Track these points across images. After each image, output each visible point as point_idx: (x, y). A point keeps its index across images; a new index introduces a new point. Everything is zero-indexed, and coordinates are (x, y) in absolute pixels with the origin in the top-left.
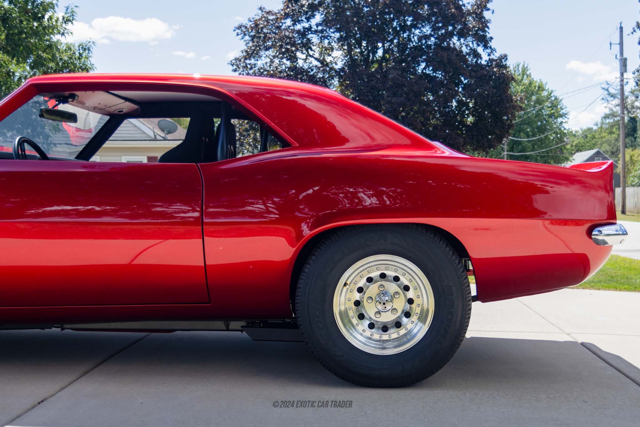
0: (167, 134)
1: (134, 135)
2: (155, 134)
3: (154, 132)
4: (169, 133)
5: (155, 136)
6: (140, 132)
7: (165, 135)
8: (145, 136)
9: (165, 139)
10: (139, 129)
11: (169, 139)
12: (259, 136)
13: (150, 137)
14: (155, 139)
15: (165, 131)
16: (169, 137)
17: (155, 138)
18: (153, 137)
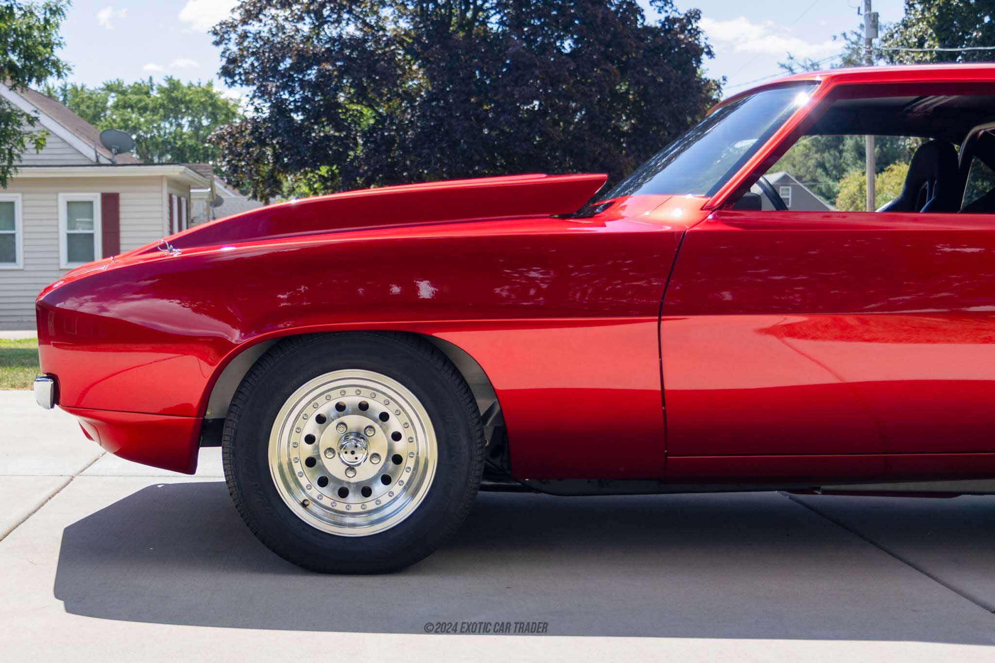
0: (116, 154)
1: (63, 157)
2: (98, 154)
3: (96, 152)
4: (119, 152)
5: (97, 157)
6: (71, 151)
7: (113, 157)
8: (79, 157)
9: (114, 164)
10: (70, 146)
11: (119, 163)
12: (272, 156)
13: (90, 160)
14: (98, 164)
15: (113, 150)
16: (119, 159)
17: (98, 160)
18: (94, 159)
